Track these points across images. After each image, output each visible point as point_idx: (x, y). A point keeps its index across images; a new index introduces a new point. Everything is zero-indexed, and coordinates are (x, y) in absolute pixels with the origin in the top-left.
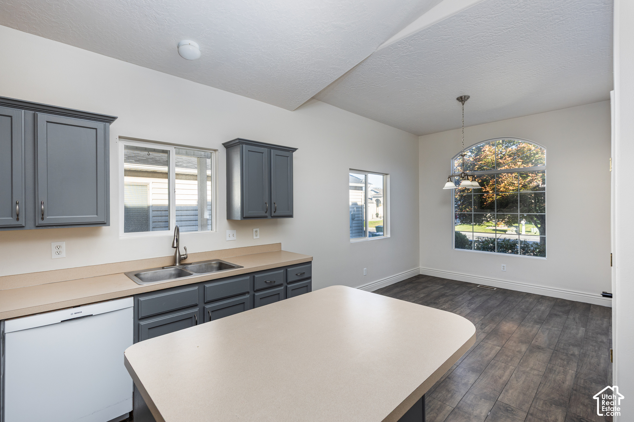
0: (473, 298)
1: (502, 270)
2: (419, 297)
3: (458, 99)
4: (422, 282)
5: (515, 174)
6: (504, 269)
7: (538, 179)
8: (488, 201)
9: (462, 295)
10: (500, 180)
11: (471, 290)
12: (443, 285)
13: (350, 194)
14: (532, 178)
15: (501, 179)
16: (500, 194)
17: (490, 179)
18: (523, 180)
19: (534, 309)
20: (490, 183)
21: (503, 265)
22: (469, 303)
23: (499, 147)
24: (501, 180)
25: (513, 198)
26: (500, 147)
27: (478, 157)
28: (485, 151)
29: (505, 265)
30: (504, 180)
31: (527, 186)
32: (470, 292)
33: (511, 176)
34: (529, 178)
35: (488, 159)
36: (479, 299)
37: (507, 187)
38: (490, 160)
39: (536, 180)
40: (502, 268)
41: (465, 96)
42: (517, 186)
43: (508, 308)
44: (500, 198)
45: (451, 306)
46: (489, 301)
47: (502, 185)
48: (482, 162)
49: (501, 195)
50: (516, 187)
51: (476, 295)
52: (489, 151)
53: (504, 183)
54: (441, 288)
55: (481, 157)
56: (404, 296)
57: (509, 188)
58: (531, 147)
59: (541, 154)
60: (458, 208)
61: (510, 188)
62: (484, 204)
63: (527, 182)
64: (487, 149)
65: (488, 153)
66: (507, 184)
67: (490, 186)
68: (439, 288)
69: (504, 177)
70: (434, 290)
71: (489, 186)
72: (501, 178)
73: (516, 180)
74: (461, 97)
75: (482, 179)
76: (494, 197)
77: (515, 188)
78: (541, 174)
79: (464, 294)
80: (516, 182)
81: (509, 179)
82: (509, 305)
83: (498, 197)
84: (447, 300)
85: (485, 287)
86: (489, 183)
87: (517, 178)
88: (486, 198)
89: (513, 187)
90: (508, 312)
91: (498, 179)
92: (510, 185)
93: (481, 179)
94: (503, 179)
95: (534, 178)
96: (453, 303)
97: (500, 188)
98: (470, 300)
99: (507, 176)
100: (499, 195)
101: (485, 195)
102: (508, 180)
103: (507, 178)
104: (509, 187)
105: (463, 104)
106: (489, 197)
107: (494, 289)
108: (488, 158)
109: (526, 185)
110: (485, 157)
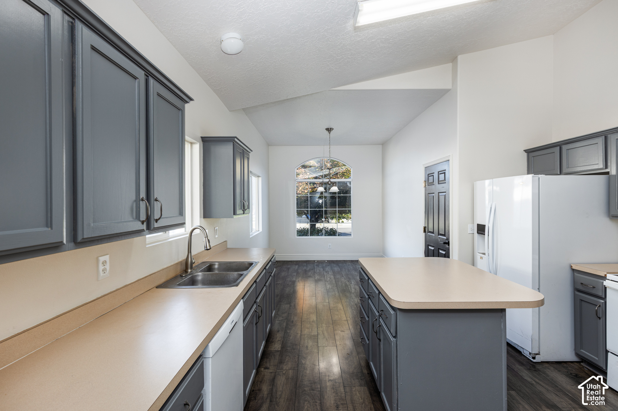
0: (323, 269)
2: (294, 275)
3: (326, 129)
6: (330, 247)
9: (316, 269)
11: (315, 264)
12: (296, 265)
21: (329, 244)
36: (327, 269)
40: (329, 246)
41: (331, 128)
46: (333, 269)
51: (322, 266)
74: (328, 129)
79: (315, 267)
82: (345, 268)
84: (312, 273)
105: (330, 133)
107: (325, 261)
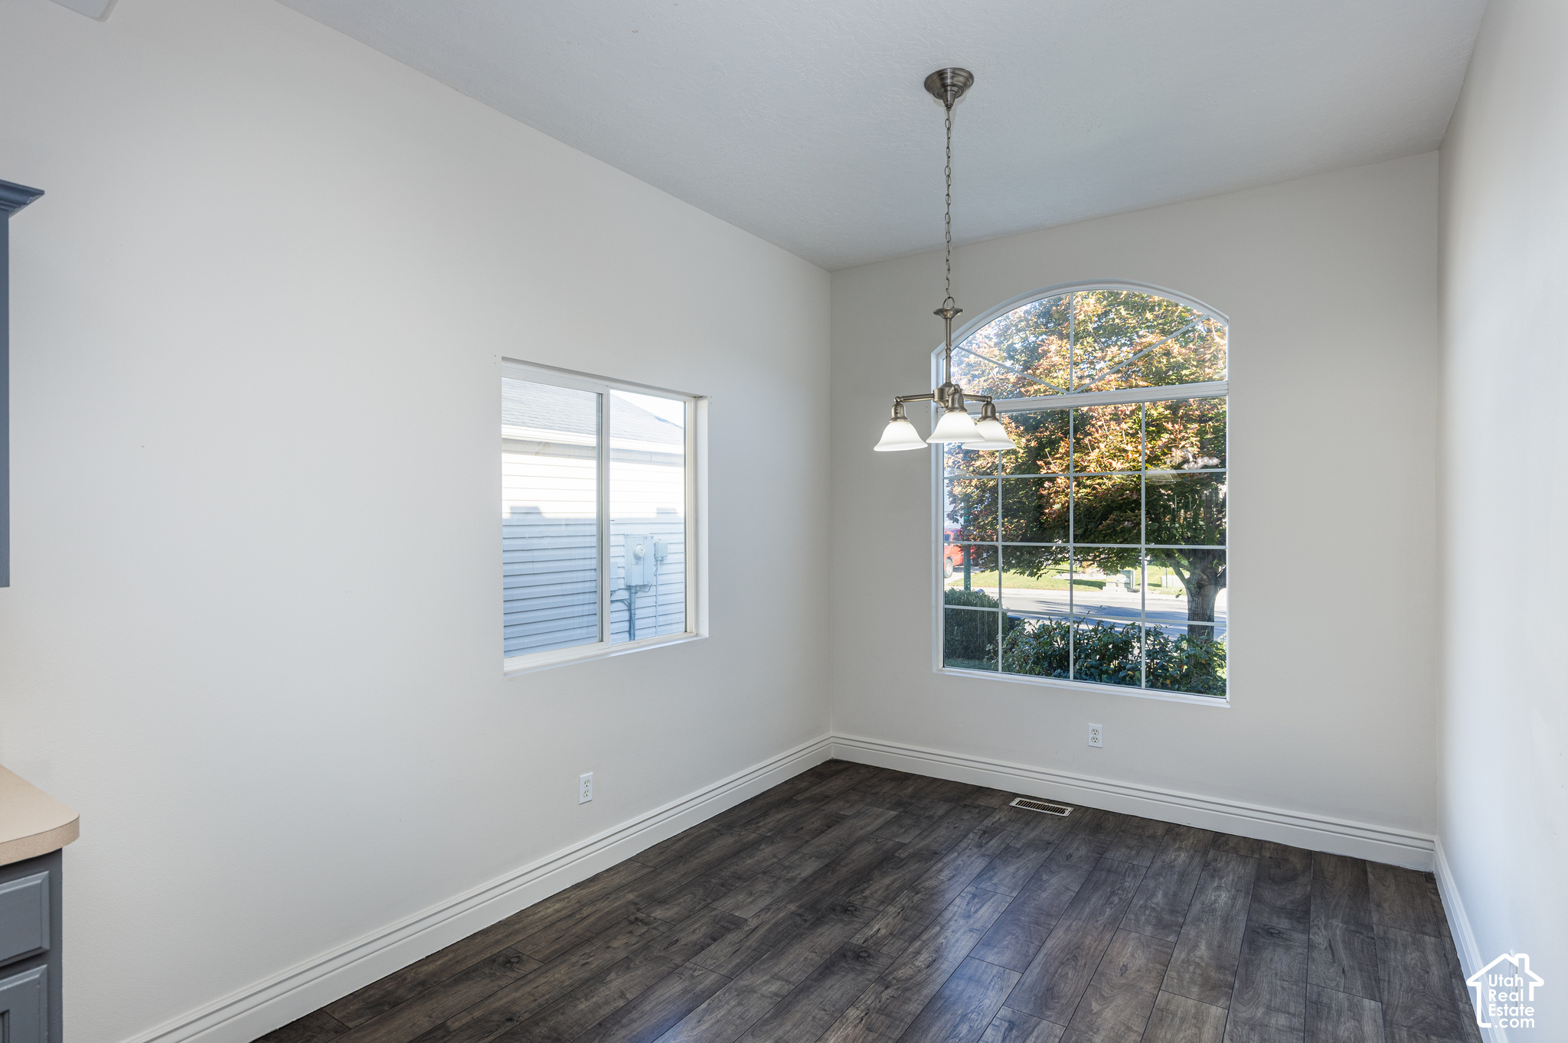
0: (990, 868)
1: (1091, 743)
2: (793, 879)
3: (928, 83)
4: (827, 797)
5: (1128, 425)
6: (1095, 740)
7: (1188, 438)
8: (1054, 503)
9: (956, 854)
10: (1086, 441)
11: (987, 823)
12: (899, 804)
13: (506, 469)
14: (1172, 436)
15: (1090, 437)
16: (1089, 482)
17: (1061, 439)
18: (1150, 442)
19: (1197, 907)
20: (1060, 450)
21: (1092, 725)
22: (974, 896)
23: (1085, 344)
24: (1089, 440)
25: (1122, 495)
26: (1088, 343)
27: (1030, 371)
28: (1049, 355)
29: (1099, 726)
30: (1100, 442)
31: (1160, 460)
32: (985, 832)
33: (1118, 428)
34: (1165, 437)
35: (1056, 377)
36: (1011, 869)
37: (1106, 461)
38: (1062, 382)
39: (1183, 443)
40: (1091, 735)
41: (955, 73)
42: (1134, 461)
43: (1108, 911)
44: (1088, 494)
45: (906, 919)
46: (1045, 877)
47: (1094, 455)
48: (1039, 387)
49: (1089, 486)
50: (1132, 464)
51: (1003, 846)
52: (1058, 352)
53: (1097, 450)
54: (888, 824)
55: (1038, 372)
56: (740, 878)
57: (1111, 464)
58: (1171, 345)
59: (1196, 367)
60: (974, 525)
61: (1114, 464)
62: (1045, 514)
63: (1160, 447)
64: (1053, 348)
65: (1056, 359)
66: (1107, 454)
67: (1060, 458)
68: (880, 821)
69: (1097, 431)
70: (862, 832)
71: (1057, 458)
72: (1090, 434)
73: (1131, 442)
74: (941, 76)
75: (1038, 439)
76: (1069, 490)
77: (1128, 465)
78: (1197, 425)
79: (963, 845)
80: (1129, 448)
81: (1111, 437)
82: (1113, 893)
83: (1081, 491)
84: (897, 885)
85: (1035, 806)
86: (1058, 449)
87: (1133, 435)
88: (1049, 494)
89: (1122, 463)
90: (1108, 937)
91: (1083, 439)
92: (1115, 456)
93: (1036, 437)
94: (1095, 438)
95: (1179, 437)
96: (916, 898)
97: (1086, 464)
98: (979, 876)
99: (1106, 428)
100: (1085, 487)
101: (1045, 485)
102: (1108, 440)
103: (1108, 433)
104: (1110, 460)
105: (949, 107)
106: (1056, 492)
107: (1063, 811)
108: (1055, 375)
109: (1157, 458)
110: (1048, 372)
